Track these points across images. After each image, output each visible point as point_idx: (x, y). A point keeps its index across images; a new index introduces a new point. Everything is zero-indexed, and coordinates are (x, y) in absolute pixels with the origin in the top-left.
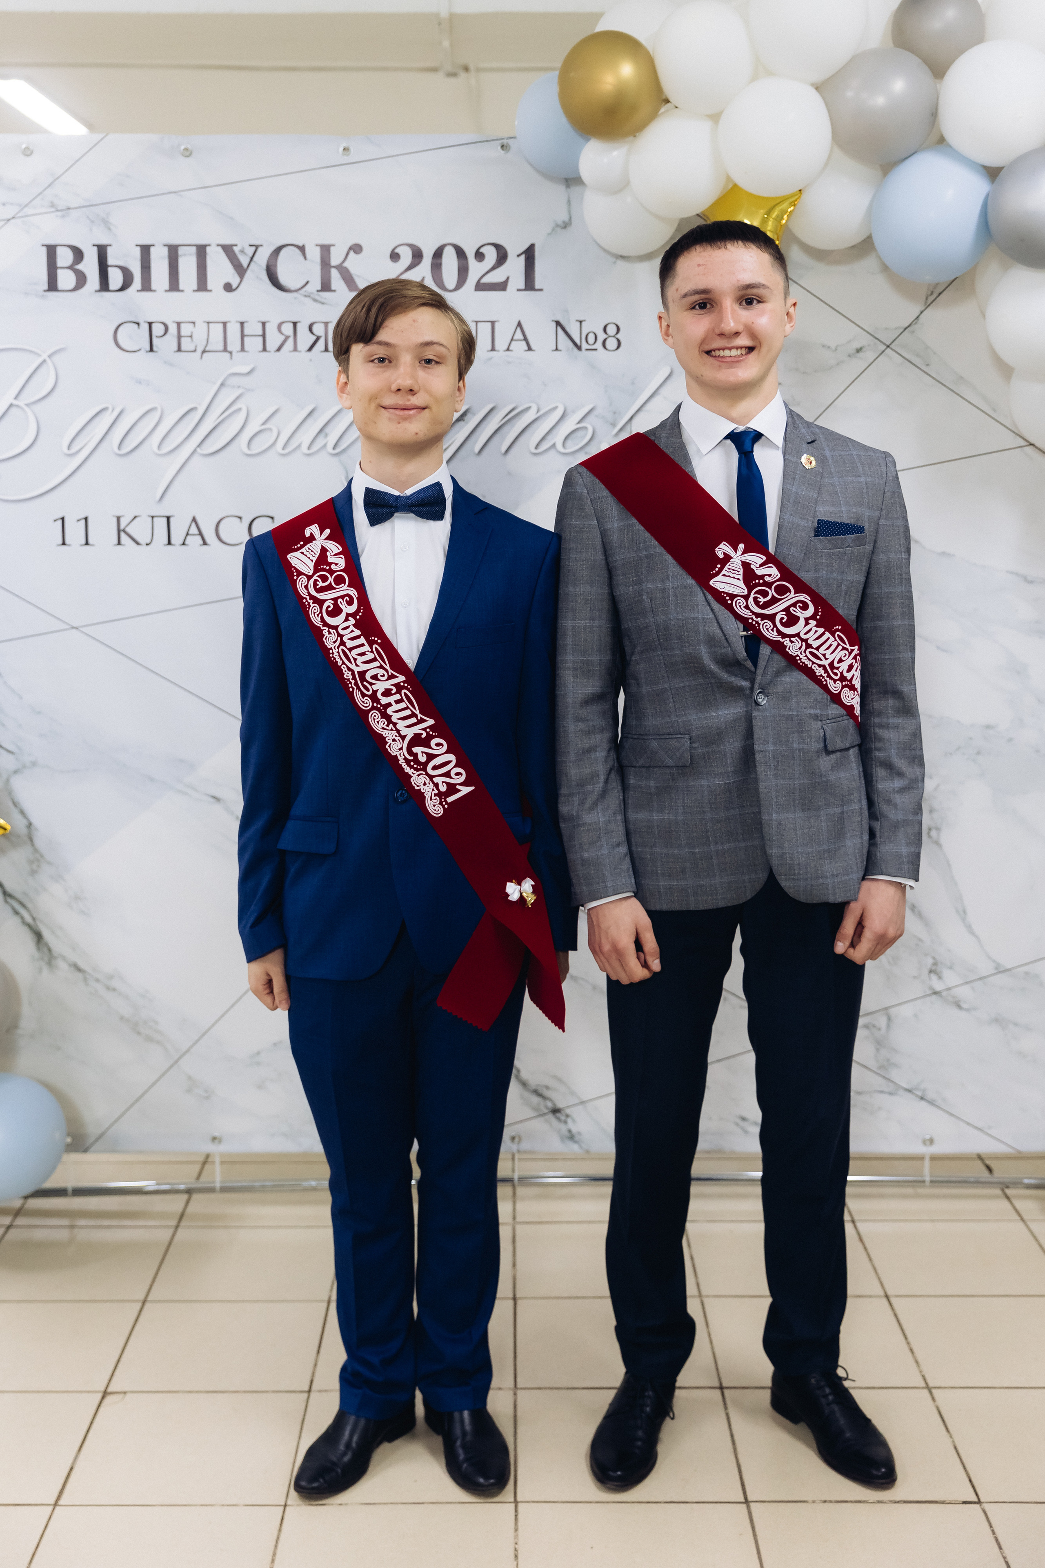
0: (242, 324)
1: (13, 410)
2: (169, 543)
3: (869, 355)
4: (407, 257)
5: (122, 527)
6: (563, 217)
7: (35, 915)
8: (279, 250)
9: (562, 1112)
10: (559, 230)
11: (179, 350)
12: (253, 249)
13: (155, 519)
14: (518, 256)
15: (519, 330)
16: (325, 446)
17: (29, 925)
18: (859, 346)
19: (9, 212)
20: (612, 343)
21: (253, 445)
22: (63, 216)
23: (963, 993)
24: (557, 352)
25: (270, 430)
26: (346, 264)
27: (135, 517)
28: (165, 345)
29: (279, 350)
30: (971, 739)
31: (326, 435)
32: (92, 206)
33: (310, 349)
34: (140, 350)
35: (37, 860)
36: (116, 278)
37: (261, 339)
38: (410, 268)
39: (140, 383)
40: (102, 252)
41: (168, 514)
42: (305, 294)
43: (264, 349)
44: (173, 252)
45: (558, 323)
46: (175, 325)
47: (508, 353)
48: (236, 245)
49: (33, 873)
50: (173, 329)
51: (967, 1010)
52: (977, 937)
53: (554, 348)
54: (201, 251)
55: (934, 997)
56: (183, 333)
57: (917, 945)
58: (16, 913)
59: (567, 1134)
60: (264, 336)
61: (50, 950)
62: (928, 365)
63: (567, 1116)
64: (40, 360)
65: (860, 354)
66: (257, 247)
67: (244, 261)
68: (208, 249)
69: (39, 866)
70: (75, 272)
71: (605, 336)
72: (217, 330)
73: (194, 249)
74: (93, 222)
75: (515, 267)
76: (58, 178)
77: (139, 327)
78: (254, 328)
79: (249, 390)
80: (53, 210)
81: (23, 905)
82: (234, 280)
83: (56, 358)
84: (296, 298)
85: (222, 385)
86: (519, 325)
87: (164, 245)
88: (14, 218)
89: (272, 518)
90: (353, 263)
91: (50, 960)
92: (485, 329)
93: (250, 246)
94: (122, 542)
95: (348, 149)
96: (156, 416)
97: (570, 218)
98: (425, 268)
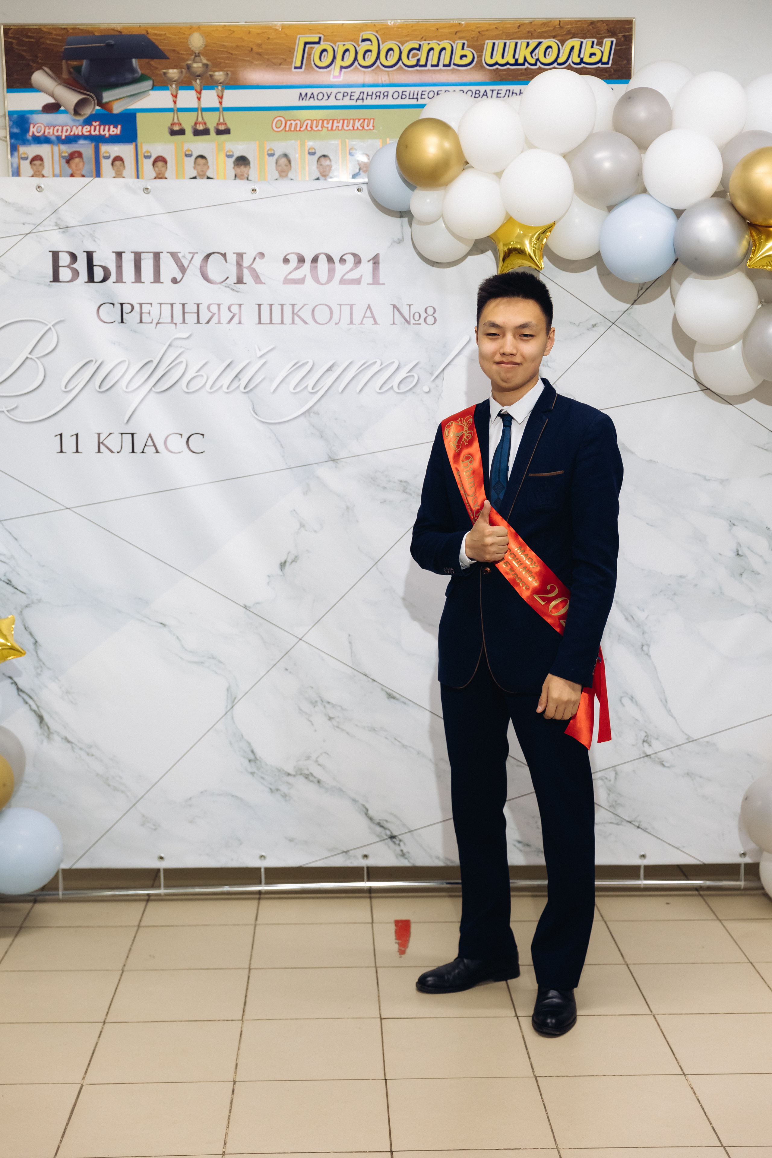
0: (183, 305)
1: (29, 362)
2: (133, 451)
3: (601, 329)
4: (294, 260)
5: (101, 441)
6: (398, 236)
7: (39, 704)
8: (208, 256)
9: (397, 838)
10: (395, 245)
11: (141, 322)
12: (192, 255)
13: (123, 435)
14: (368, 261)
15: (368, 311)
16: (239, 386)
17: (34, 711)
18: (594, 323)
19: (27, 229)
20: (430, 320)
21: (190, 385)
22: (64, 232)
23: (666, 756)
24: (394, 325)
25: (202, 376)
26: (253, 266)
27: (110, 434)
28: (132, 318)
29: (208, 322)
30: (669, 585)
31: (240, 380)
32: (83, 225)
33: (229, 322)
34: (114, 322)
35: (40, 666)
36: (99, 274)
37: (196, 315)
38: (296, 269)
39: (114, 344)
40: (90, 256)
41: (132, 432)
42: (226, 285)
43: (198, 322)
44: (138, 258)
45: (395, 306)
46: (138, 305)
47: (362, 326)
48: (180, 252)
49: (38, 675)
50: (137, 308)
51: (669, 767)
52: (674, 718)
53: (392, 323)
54: (157, 256)
55: (646, 758)
56: (143, 311)
57: (634, 723)
58: (26, 703)
59: (400, 853)
60: (198, 313)
61: (48, 728)
62: (640, 336)
63: (400, 841)
64: (45, 328)
65: (595, 329)
66: (194, 254)
67: (185, 263)
68: (161, 254)
69: (41, 671)
70: (71, 270)
71: (426, 315)
72: (167, 309)
73: (152, 255)
74: (84, 236)
75: (366, 269)
76: (59, 208)
77: (114, 307)
78: (191, 308)
79: (188, 349)
80: (57, 228)
81: (31, 698)
82: (179, 276)
83: (57, 327)
84: (220, 288)
85: (170, 345)
86: (369, 307)
87: (132, 252)
88: (30, 233)
89: (203, 435)
90: (259, 265)
91: (49, 735)
92: (346, 310)
93: (189, 253)
94: (101, 451)
95: (256, 190)
96: (124, 367)
97: (403, 238)
98: (306, 269)
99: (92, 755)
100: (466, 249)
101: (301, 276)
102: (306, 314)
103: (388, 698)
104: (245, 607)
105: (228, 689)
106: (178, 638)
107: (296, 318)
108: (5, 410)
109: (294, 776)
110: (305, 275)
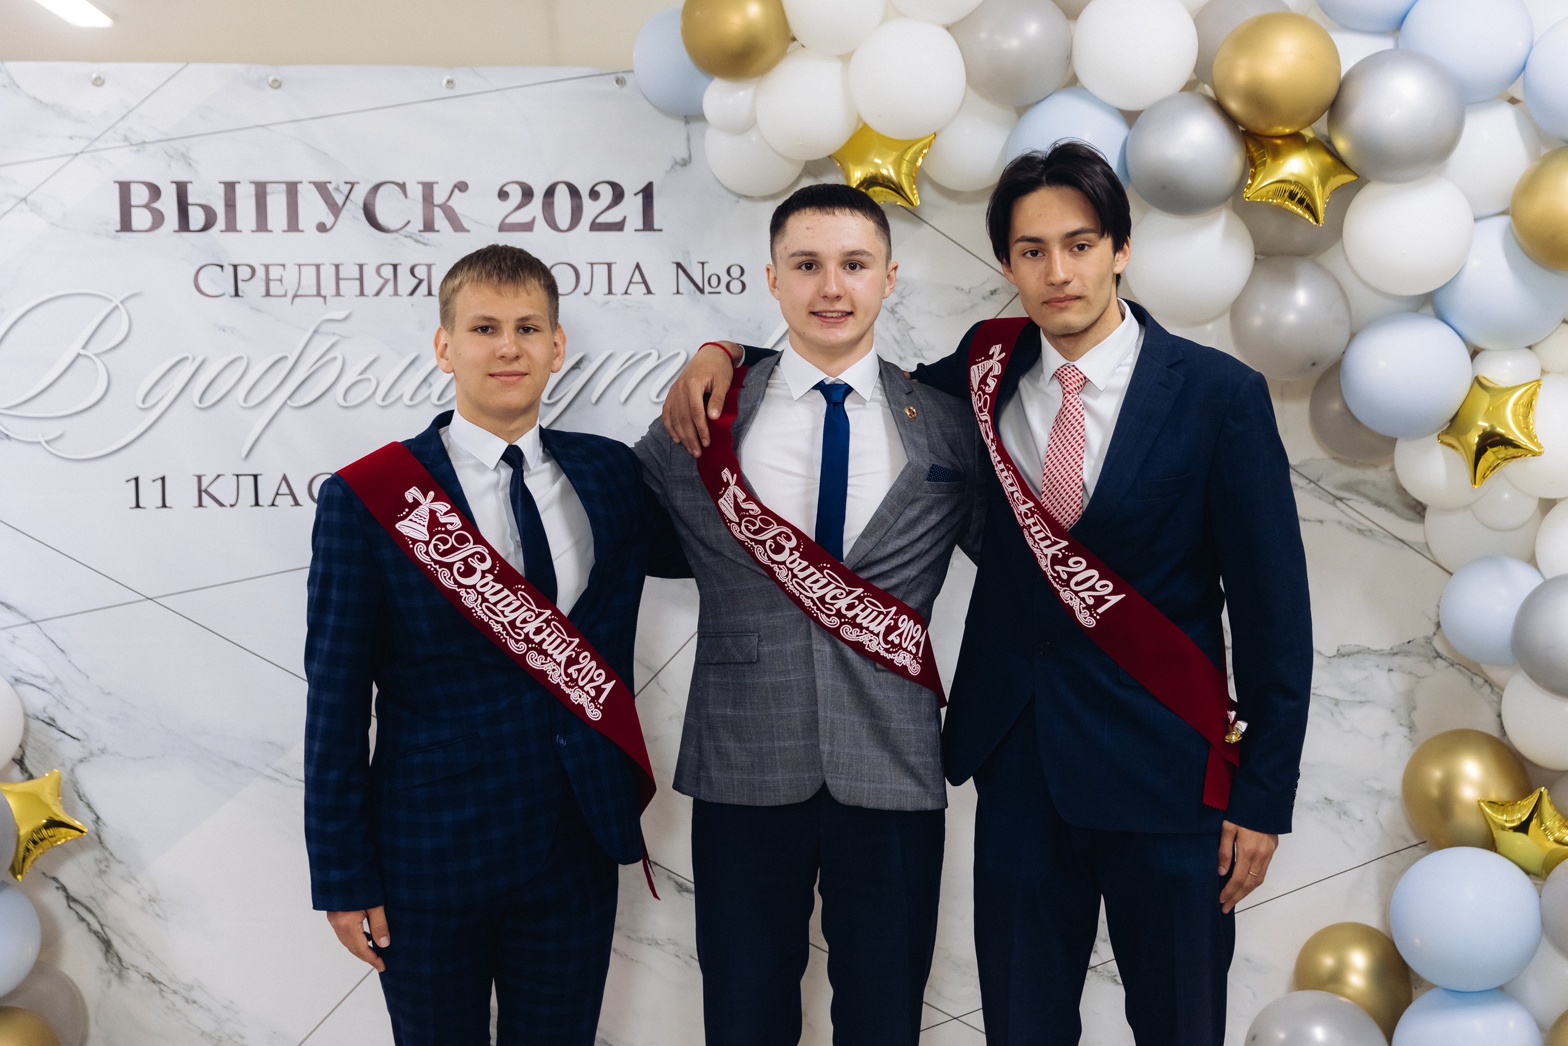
0: (337, 267)
1: (81, 362)
2: (257, 504)
3: (1004, 298)
4: (516, 195)
5: (203, 487)
6: (681, 154)
7: (103, 921)
8: (376, 188)
10: (678, 167)
11: (268, 294)
12: (349, 186)
13: (240, 478)
14: (635, 195)
15: (637, 272)
16: (429, 396)
17: (96, 933)
18: (993, 288)
19: (77, 146)
20: (736, 286)
21: (350, 396)
22: (138, 151)
24: (678, 296)
25: (369, 380)
26: (450, 203)
27: (219, 476)
28: (253, 289)
29: (378, 294)
31: (431, 385)
32: (170, 139)
33: (412, 293)
34: (223, 295)
35: (107, 860)
36: (197, 217)
37: (358, 282)
38: (519, 207)
39: (224, 330)
40: (182, 190)
41: (255, 473)
42: (407, 234)
43: (362, 294)
44: (261, 192)
45: (679, 265)
46: (263, 268)
47: (626, 296)
48: (330, 183)
49: (102, 873)
50: (260, 272)
53: (675, 291)
54: (292, 189)
56: (272, 276)
58: (83, 920)
60: (361, 279)
61: (120, 960)
64: (112, 306)
65: (995, 297)
66: (353, 184)
67: (339, 199)
68: (299, 186)
69: (108, 867)
70: (151, 212)
71: (729, 279)
72: (309, 274)
73: (284, 186)
74: (171, 157)
75: (632, 207)
76: (130, 111)
77: (222, 270)
78: (349, 271)
79: (344, 337)
80: (127, 144)
81: (89, 910)
82: (329, 220)
83: (129, 304)
84: (396, 239)
85: (315, 332)
86: (638, 266)
87: (251, 182)
88: (82, 152)
90: (459, 203)
91: (120, 971)
92: (601, 272)
93: (346, 183)
94: (204, 504)
95: (452, 82)
96: (242, 365)
97: (690, 155)
98: (535, 207)
99: (194, 1002)
101: (528, 219)
103: (679, 892)
108: (42, 440)
110: (534, 219)
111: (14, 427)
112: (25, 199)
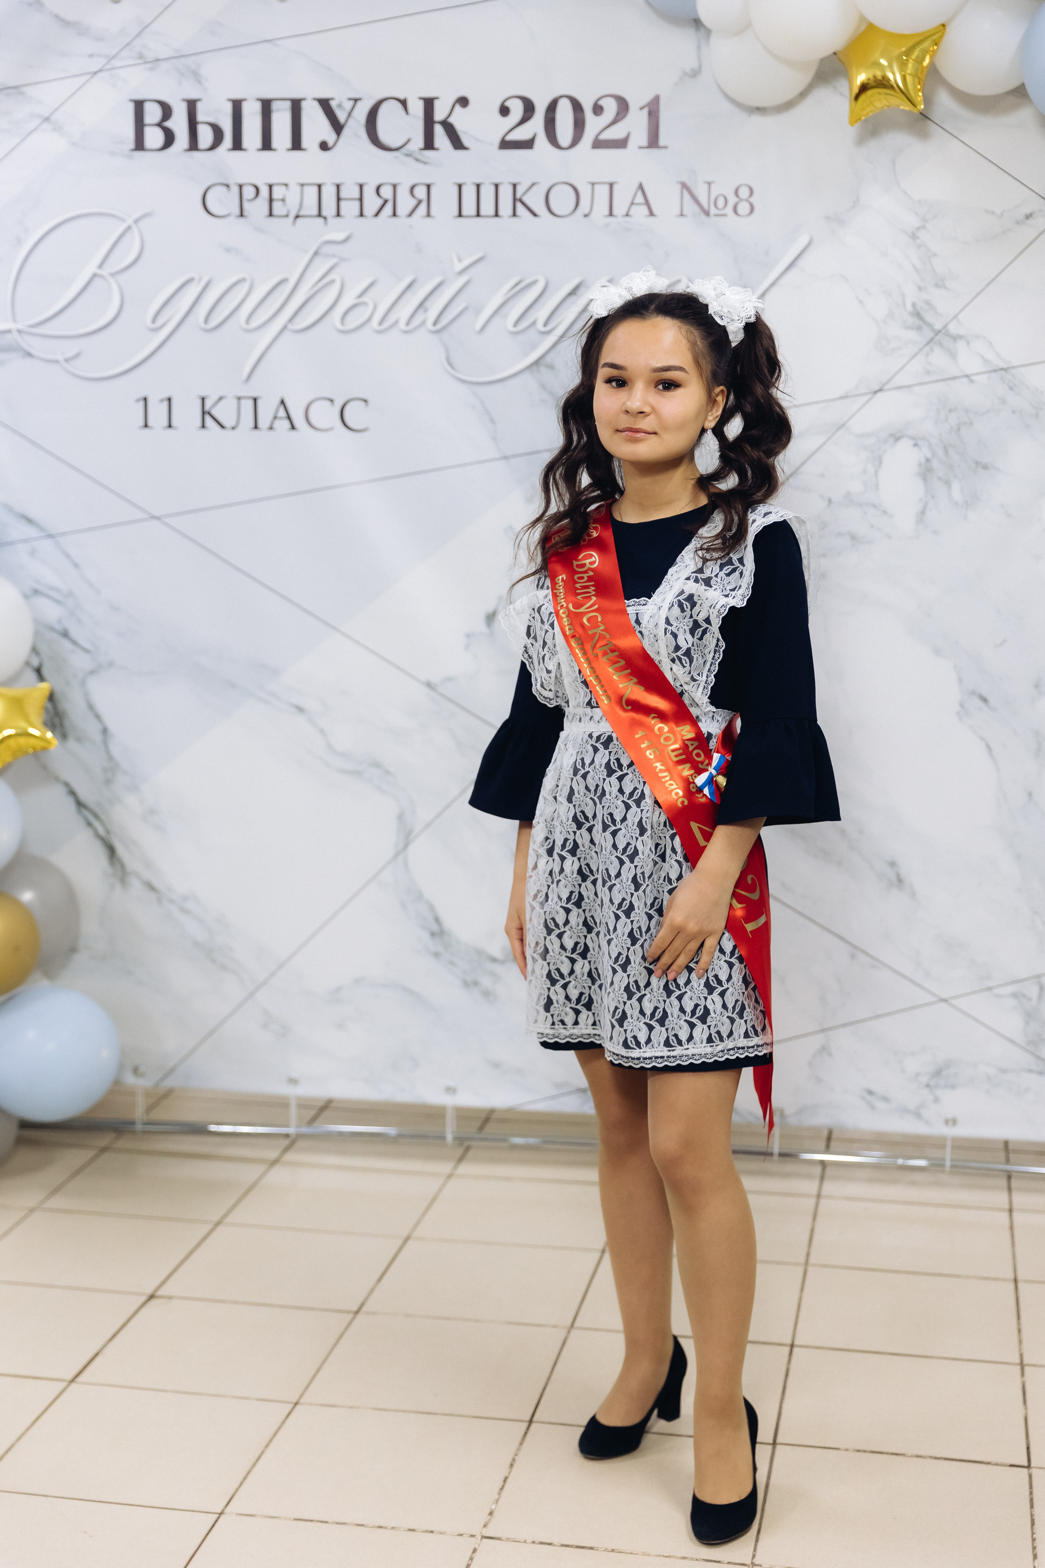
0: (338, 186)
1: (97, 281)
2: (256, 427)
3: (1040, 222)
4: (517, 109)
5: (207, 408)
6: (692, 64)
7: (108, 828)
8: (379, 104)
10: (687, 79)
11: (271, 215)
12: (352, 103)
13: (241, 401)
14: (641, 108)
15: (640, 194)
16: (424, 323)
17: (102, 838)
18: (1027, 211)
19: (95, 64)
20: (743, 208)
21: (348, 319)
22: (152, 69)
24: (682, 219)
25: (365, 304)
26: (451, 120)
27: (221, 398)
28: (257, 209)
29: (377, 215)
31: (426, 310)
32: (182, 56)
33: (410, 215)
34: (229, 215)
35: (112, 769)
36: (205, 136)
37: (357, 203)
38: (520, 123)
39: (229, 251)
40: (192, 106)
41: (255, 395)
42: (407, 152)
43: (361, 214)
44: (266, 106)
45: (684, 186)
46: (267, 188)
47: (627, 219)
48: (334, 99)
49: (108, 782)
50: (265, 192)
53: (678, 213)
54: (296, 106)
56: (274, 196)
58: (89, 824)
60: (361, 199)
61: (123, 866)
64: (123, 226)
65: (1031, 221)
66: (356, 100)
67: (341, 116)
68: (304, 104)
69: (113, 776)
70: (163, 131)
71: (735, 200)
72: (311, 193)
73: (288, 104)
74: (182, 74)
75: (637, 121)
76: (145, 28)
77: (228, 190)
78: (350, 191)
79: (344, 260)
80: (142, 61)
81: (96, 816)
82: (331, 138)
83: (142, 225)
84: (396, 158)
85: (316, 253)
86: (641, 187)
87: (257, 100)
88: (101, 71)
89: (366, 401)
90: (460, 120)
91: (123, 877)
92: (602, 192)
93: (349, 99)
94: (207, 425)
96: (245, 287)
97: (700, 66)
98: (537, 123)
99: (189, 912)
100: (803, 79)
101: (529, 135)
102: (535, 200)
104: (429, 685)
105: (401, 817)
106: (322, 731)
107: (520, 207)
108: (60, 358)
109: (503, 962)
110: (535, 135)
111: (35, 345)
112: (47, 119)
